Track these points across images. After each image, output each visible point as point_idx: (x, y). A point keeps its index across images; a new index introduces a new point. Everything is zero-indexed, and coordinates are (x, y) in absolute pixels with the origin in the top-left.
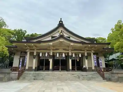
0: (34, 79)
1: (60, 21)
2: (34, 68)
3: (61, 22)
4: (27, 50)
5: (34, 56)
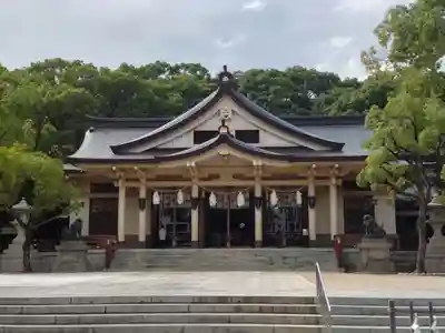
0: (149, 267)
1: (221, 75)
2: (142, 238)
3: (226, 79)
4: (118, 180)
5: (140, 200)
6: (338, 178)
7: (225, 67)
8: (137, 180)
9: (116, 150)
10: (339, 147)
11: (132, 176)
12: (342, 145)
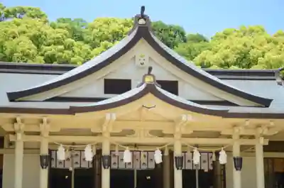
1: (138, 18)
3: (142, 22)
4: (14, 133)
5: (42, 157)
6: (265, 137)
7: (143, 8)
8: (38, 134)
9: (13, 97)
10: (266, 103)
11: (34, 129)
12: (271, 101)
